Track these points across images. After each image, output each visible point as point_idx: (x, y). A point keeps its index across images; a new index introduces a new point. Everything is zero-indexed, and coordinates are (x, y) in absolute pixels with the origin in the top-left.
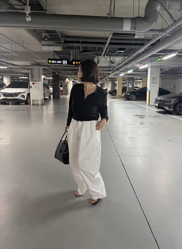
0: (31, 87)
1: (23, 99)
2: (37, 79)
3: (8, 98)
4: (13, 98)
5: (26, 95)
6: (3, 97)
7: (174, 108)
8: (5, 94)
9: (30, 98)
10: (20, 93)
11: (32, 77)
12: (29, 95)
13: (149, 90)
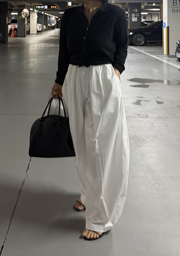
13: (167, 25)
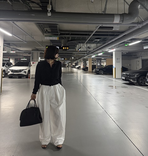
0: (31, 66)
1: (25, 74)
2: (36, 60)
3: (14, 73)
4: (18, 73)
5: (27, 71)
6: (10, 73)
7: (137, 81)
8: (12, 71)
9: (30, 73)
10: (23, 70)
11: (32, 59)
12: (29, 71)
13: (115, 67)
